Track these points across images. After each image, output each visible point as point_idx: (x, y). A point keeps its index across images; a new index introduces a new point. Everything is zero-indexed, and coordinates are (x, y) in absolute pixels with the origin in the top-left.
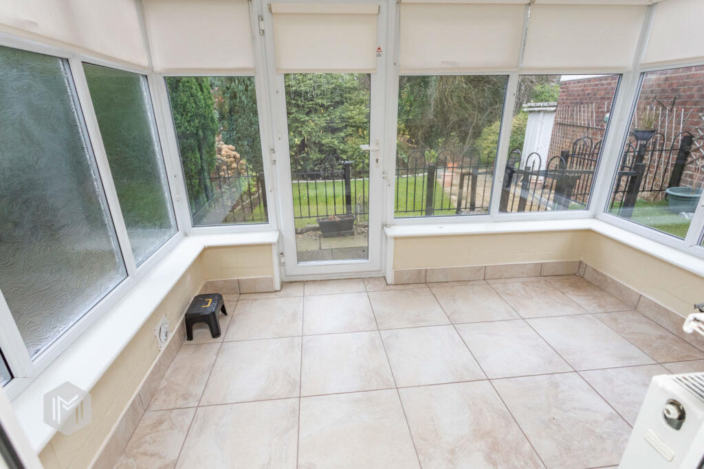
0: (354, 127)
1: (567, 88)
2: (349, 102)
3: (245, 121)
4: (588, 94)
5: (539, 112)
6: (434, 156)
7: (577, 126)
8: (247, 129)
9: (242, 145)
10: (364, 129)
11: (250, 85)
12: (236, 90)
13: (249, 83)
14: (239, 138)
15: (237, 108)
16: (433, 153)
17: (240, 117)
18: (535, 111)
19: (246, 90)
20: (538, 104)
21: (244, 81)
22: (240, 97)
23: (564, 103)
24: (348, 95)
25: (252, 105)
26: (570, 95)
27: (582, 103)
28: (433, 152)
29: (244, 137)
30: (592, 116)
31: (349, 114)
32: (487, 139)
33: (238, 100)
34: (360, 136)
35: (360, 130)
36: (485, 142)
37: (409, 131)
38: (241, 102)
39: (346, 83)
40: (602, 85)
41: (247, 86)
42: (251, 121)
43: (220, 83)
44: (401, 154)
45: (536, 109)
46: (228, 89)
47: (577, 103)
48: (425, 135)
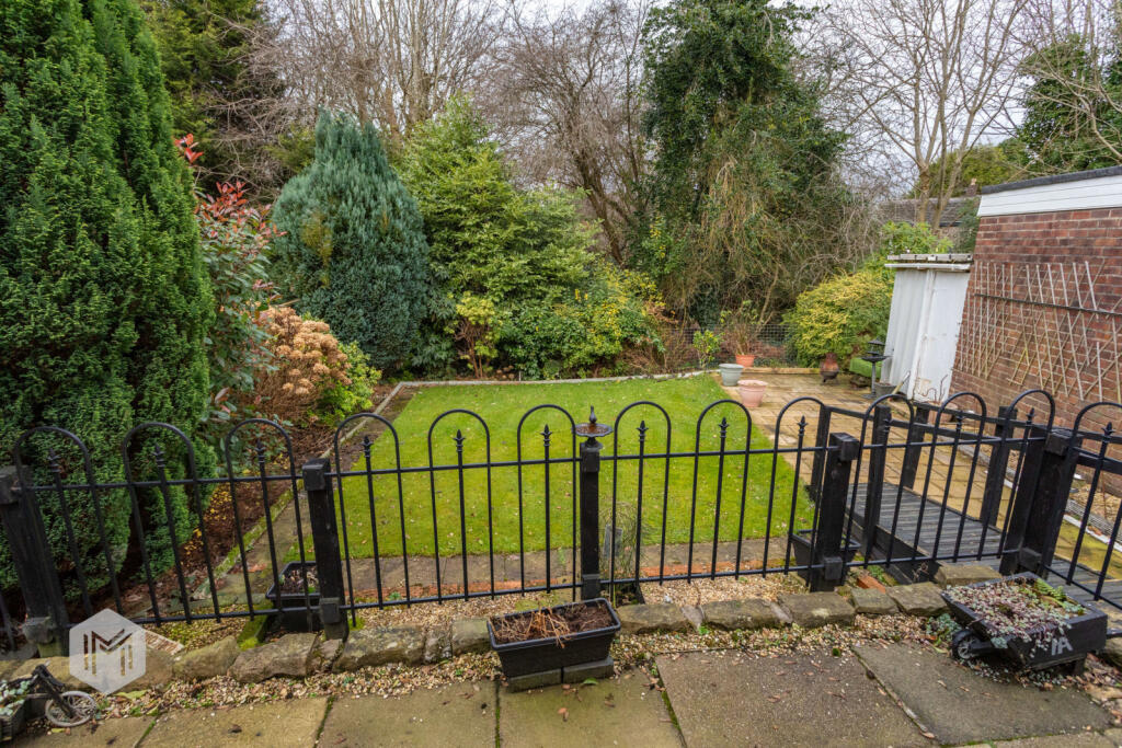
0: (564, 284)
1: (999, 228)
2: (557, 241)
3: (362, 272)
4: (1064, 242)
5: (924, 270)
6: (711, 340)
7: (1039, 305)
8: (365, 287)
9: (353, 316)
10: (586, 289)
11: (376, 207)
12: (347, 216)
13: (373, 203)
14: (349, 303)
15: (347, 248)
16: (711, 336)
17: (352, 264)
18: (915, 269)
19: (368, 216)
20: (921, 256)
21: (364, 201)
22: (354, 230)
23: (990, 257)
24: (554, 230)
25: (377, 244)
26: (1008, 242)
27: (1047, 259)
28: (709, 334)
29: (359, 301)
30: (1084, 287)
31: (558, 263)
32: (809, 314)
33: (350, 233)
34: (576, 302)
35: (577, 291)
36: (805, 318)
37: (664, 295)
38: (356, 237)
39: (552, 209)
40: (1108, 223)
41: (369, 210)
42: (373, 271)
43: (318, 202)
44: (652, 337)
45: (918, 265)
46: (332, 213)
47: (1029, 259)
48: (691, 301)
